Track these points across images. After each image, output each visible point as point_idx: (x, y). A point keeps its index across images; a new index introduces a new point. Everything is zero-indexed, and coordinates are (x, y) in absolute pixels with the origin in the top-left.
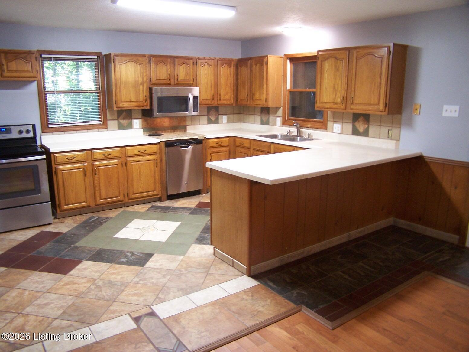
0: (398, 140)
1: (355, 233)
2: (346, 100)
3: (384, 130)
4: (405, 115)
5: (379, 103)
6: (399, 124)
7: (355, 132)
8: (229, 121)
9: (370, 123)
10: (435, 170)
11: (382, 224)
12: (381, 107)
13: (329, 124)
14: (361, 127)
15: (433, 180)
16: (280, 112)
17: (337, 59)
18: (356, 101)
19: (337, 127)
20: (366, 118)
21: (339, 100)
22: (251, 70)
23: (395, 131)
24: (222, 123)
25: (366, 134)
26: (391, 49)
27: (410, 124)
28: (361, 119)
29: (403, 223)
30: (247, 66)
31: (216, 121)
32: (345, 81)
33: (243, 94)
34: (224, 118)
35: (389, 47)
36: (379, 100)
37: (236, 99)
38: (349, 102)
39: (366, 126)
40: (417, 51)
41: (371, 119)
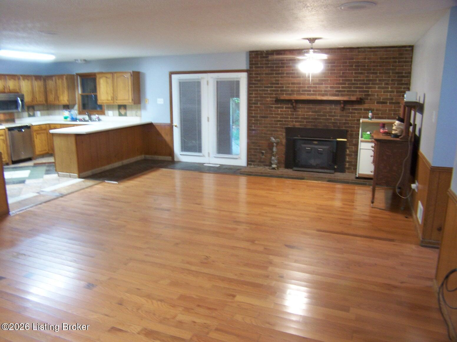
0: (141, 116)
1: (126, 162)
2: (113, 98)
3: (134, 112)
4: (142, 104)
5: (129, 99)
6: (140, 109)
7: (120, 115)
8: (42, 115)
9: (127, 109)
10: (158, 128)
11: (139, 158)
12: (130, 101)
13: (106, 112)
14: (123, 112)
15: (158, 134)
16: (76, 107)
17: (107, 77)
18: (119, 99)
19: (110, 113)
20: (124, 107)
21: (110, 98)
22: (56, 83)
23: (139, 112)
24: (37, 116)
25: (125, 115)
26: (132, 74)
27: (145, 108)
28: (122, 108)
29: (148, 157)
30: (52, 80)
31: (34, 115)
32: (111, 88)
33: (51, 98)
34: (38, 113)
35: (131, 73)
36: (129, 97)
37: (46, 100)
38: (115, 99)
39: (125, 111)
40: (144, 74)
41: (127, 107)
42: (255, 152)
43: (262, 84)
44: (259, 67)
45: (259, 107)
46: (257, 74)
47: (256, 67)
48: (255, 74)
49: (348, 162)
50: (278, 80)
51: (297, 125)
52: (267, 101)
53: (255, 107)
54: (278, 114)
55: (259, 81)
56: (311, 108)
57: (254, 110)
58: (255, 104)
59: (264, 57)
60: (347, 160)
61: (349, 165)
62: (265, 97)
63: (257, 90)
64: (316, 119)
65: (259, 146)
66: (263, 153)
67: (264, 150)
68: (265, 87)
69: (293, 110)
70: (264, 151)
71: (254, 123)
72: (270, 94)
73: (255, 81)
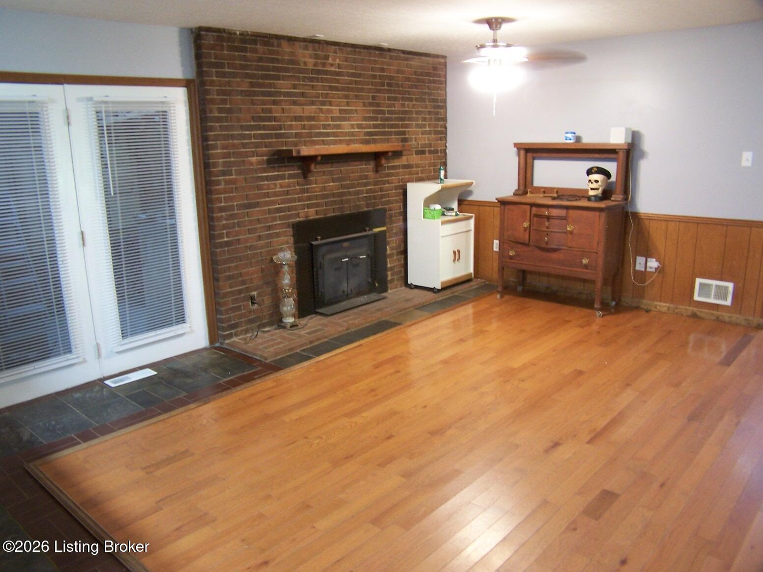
42: (236, 300)
43: (238, 120)
44: (223, 75)
45: (233, 182)
46: (224, 93)
47: (218, 74)
48: (219, 93)
49: (392, 269)
50: (270, 111)
51: (313, 214)
52: (251, 164)
53: (227, 182)
54: (276, 194)
55: (229, 111)
56: (331, 173)
57: (225, 192)
58: (224, 173)
59: (235, 49)
60: (389, 265)
61: (392, 275)
62: (246, 155)
63: (226, 138)
64: (341, 195)
65: (243, 282)
66: (252, 298)
67: (254, 291)
68: (242, 128)
69: (301, 180)
70: (255, 293)
71: (225, 227)
72: (257, 145)
73: (220, 110)
